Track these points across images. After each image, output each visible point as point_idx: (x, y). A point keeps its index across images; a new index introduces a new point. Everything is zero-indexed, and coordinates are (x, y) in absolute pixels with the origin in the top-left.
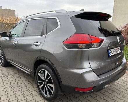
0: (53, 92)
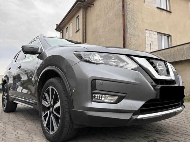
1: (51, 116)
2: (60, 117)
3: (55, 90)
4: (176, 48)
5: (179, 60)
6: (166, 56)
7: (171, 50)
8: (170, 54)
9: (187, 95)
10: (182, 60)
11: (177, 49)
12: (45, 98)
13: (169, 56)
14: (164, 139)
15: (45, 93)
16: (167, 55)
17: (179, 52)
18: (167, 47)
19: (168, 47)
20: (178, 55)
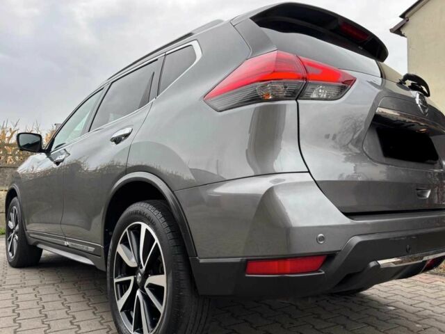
0: (161, 309)
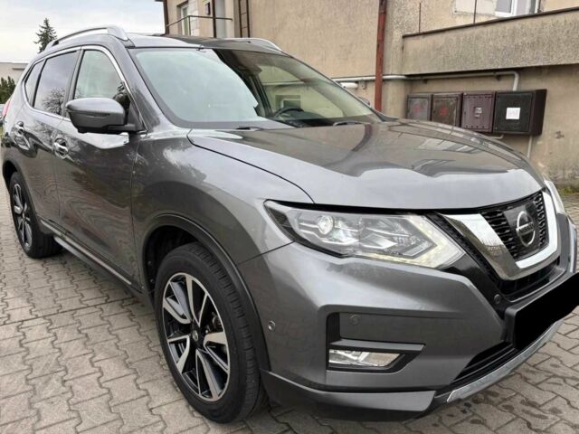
1: (198, 353)
2: (228, 372)
3: (207, 294)
4: (561, 18)
5: (563, 62)
6: (523, 43)
7: (543, 24)
8: (539, 38)
9: (566, 177)
10: (573, 63)
11: (566, 21)
12: (170, 293)
13: (533, 43)
14: (499, 399)
15: (169, 282)
16: (527, 40)
17: (568, 32)
18: (527, 13)
19: (531, 13)
20: (562, 45)
